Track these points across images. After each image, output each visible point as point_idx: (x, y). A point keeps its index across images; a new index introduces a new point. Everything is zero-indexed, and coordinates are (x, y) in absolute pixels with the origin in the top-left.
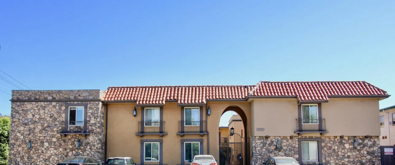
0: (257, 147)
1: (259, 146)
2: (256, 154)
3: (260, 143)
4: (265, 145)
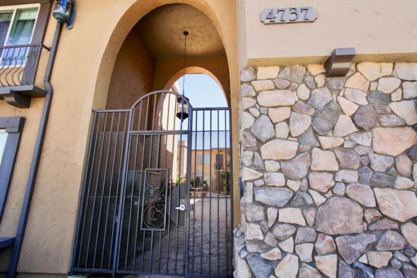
0: (265, 136)
1: (282, 130)
2: (261, 196)
3: (292, 108)
4: (331, 126)
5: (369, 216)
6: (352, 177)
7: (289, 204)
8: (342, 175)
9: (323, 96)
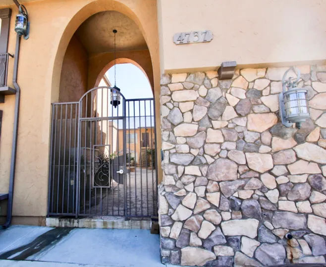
0: (176, 121)
1: (188, 117)
2: (174, 159)
3: (195, 102)
4: (220, 114)
5: (241, 169)
6: (232, 146)
7: (191, 163)
8: (226, 145)
9: (216, 93)
